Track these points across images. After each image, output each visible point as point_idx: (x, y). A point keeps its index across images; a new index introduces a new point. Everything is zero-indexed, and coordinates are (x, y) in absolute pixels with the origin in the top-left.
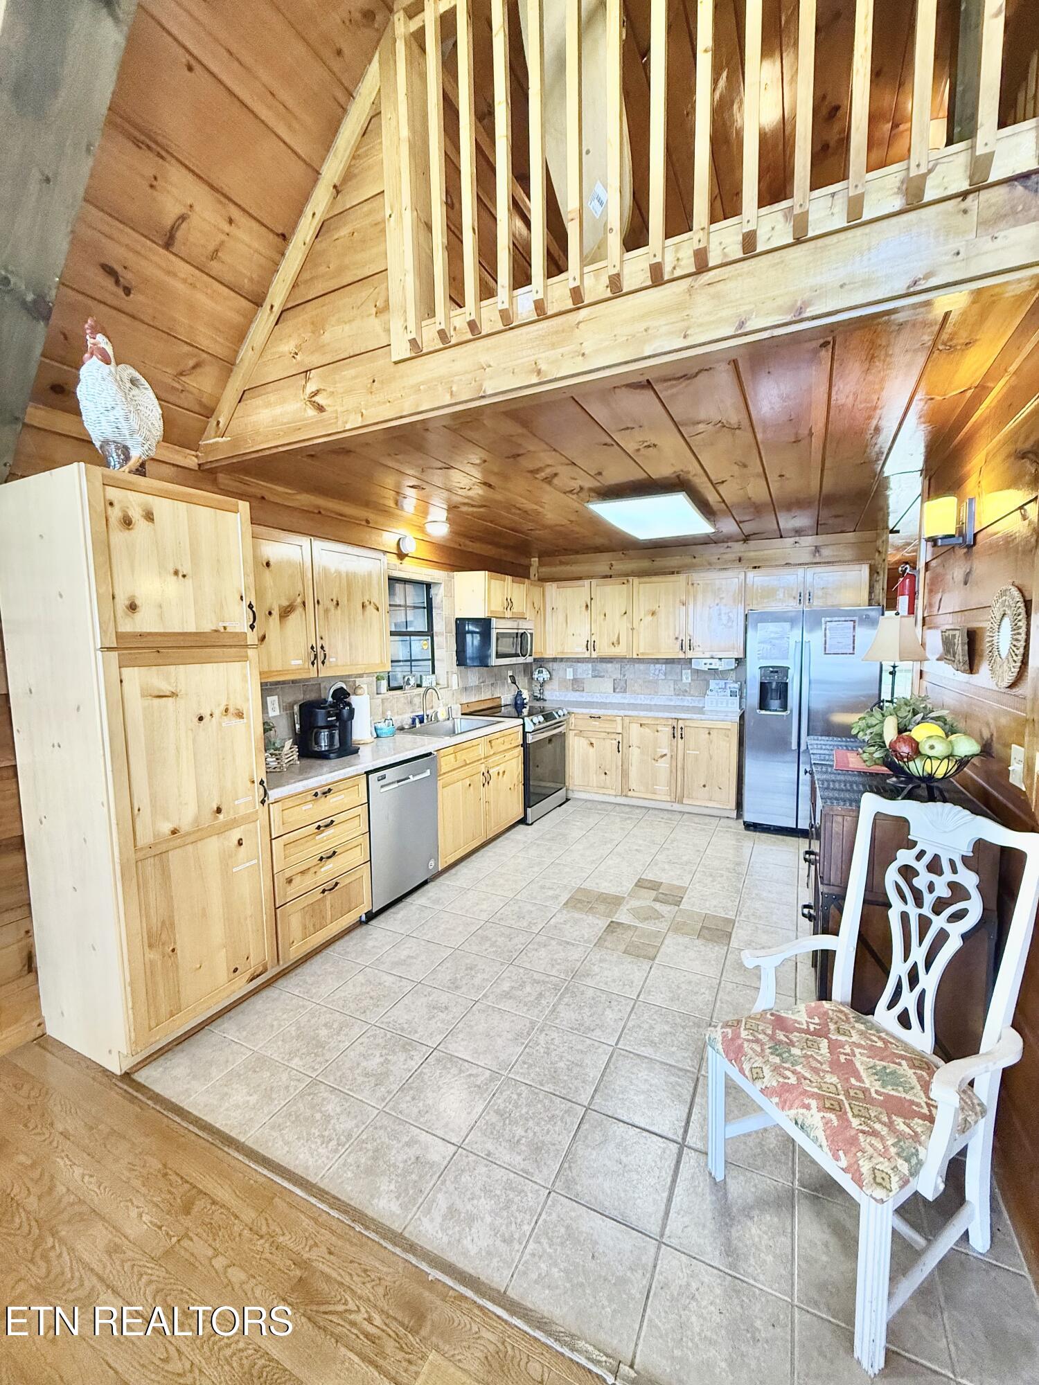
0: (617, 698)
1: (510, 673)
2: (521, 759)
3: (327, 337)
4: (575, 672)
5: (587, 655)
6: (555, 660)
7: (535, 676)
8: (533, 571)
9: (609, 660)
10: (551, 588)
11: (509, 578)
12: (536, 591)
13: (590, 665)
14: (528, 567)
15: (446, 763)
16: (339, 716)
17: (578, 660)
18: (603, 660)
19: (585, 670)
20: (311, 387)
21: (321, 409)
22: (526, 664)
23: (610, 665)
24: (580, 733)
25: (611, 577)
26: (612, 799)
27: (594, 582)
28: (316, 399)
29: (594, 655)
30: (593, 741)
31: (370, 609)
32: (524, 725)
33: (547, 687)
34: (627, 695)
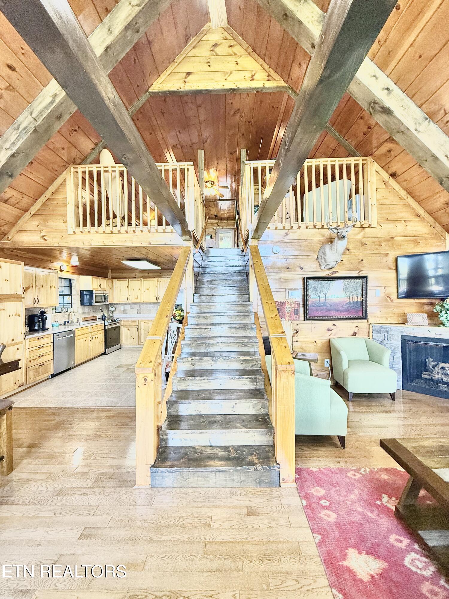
0: (139, 315)
1: (101, 308)
2: (104, 334)
3: (48, 224)
4: (124, 307)
5: (128, 302)
6: (117, 304)
7: (110, 309)
8: (109, 274)
9: (136, 303)
10: (115, 281)
11: (100, 278)
12: (110, 282)
13: (129, 305)
14: (107, 273)
15: (77, 333)
16: (42, 319)
17: (125, 304)
18: (134, 303)
19: (127, 307)
20: (43, 234)
21: (46, 240)
22: (107, 305)
23: (136, 305)
24: (125, 326)
25: (135, 278)
26: (136, 346)
27: (130, 279)
28: (44, 237)
29: (130, 302)
30: (129, 328)
31: (53, 288)
32: (105, 323)
33: (114, 313)
34: (141, 314)
